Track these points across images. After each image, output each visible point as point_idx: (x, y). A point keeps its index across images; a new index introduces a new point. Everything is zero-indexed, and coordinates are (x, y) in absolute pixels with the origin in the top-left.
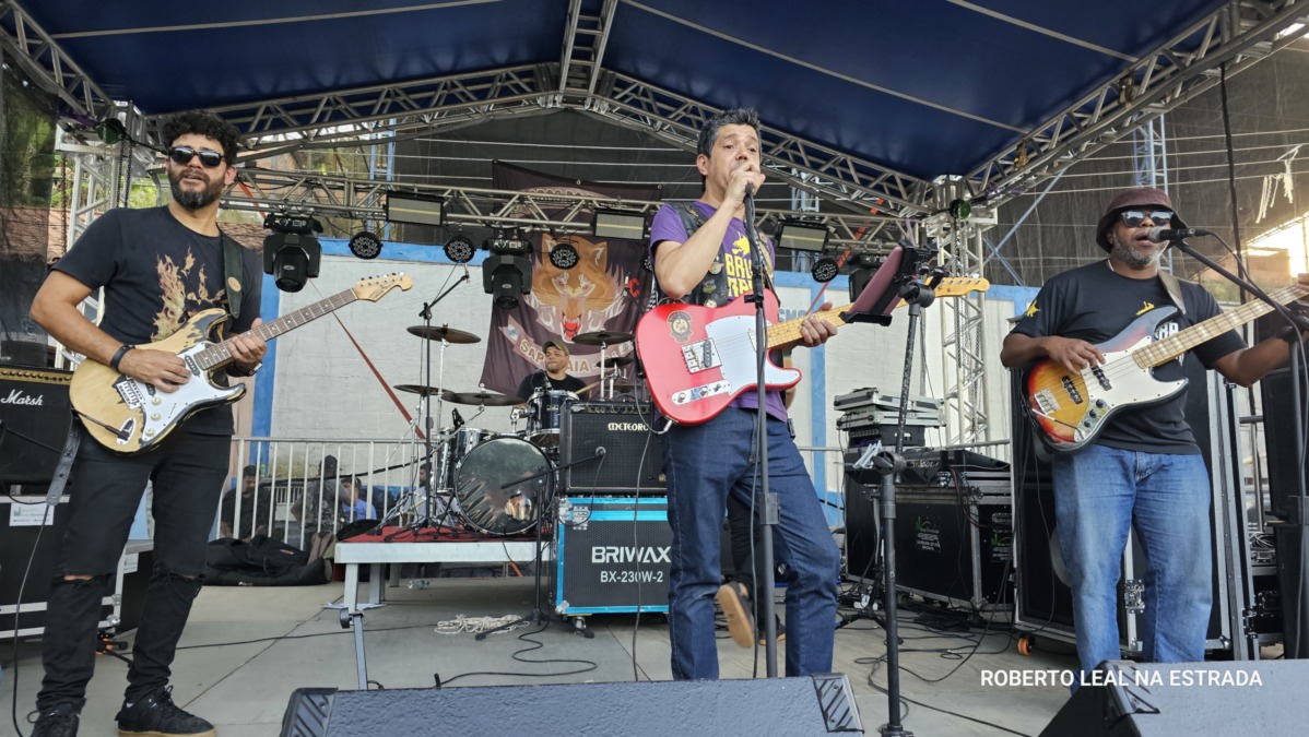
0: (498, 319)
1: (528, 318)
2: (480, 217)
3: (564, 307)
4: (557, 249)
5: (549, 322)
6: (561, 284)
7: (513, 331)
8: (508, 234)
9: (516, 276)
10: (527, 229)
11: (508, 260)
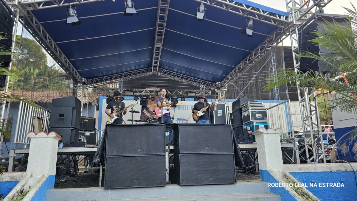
0: (143, 109)
1: (147, 109)
2: (139, 93)
3: (153, 107)
4: (152, 98)
5: (151, 110)
6: (153, 103)
7: (145, 111)
8: (144, 96)
9: (145, 102)
10: (147, 95)
11: (144, 100)
